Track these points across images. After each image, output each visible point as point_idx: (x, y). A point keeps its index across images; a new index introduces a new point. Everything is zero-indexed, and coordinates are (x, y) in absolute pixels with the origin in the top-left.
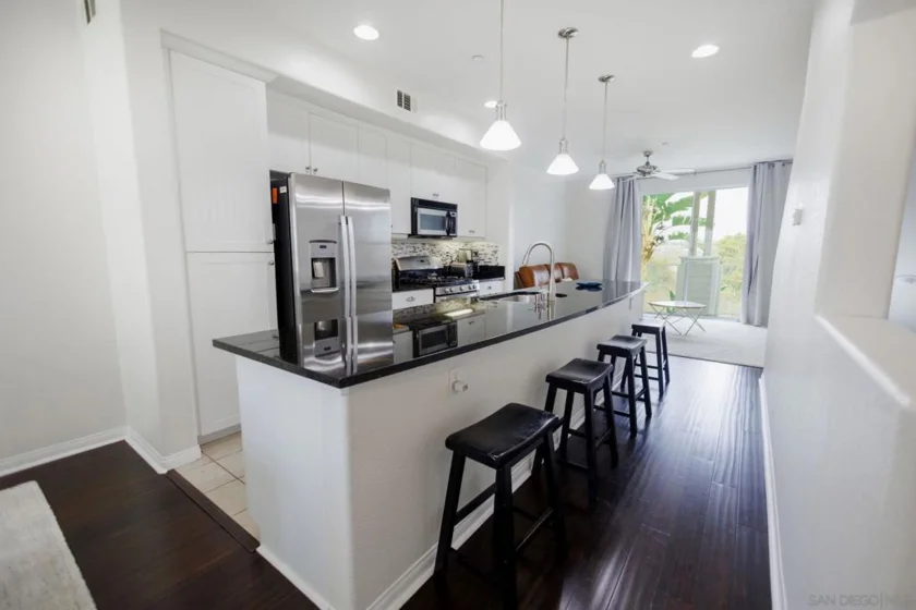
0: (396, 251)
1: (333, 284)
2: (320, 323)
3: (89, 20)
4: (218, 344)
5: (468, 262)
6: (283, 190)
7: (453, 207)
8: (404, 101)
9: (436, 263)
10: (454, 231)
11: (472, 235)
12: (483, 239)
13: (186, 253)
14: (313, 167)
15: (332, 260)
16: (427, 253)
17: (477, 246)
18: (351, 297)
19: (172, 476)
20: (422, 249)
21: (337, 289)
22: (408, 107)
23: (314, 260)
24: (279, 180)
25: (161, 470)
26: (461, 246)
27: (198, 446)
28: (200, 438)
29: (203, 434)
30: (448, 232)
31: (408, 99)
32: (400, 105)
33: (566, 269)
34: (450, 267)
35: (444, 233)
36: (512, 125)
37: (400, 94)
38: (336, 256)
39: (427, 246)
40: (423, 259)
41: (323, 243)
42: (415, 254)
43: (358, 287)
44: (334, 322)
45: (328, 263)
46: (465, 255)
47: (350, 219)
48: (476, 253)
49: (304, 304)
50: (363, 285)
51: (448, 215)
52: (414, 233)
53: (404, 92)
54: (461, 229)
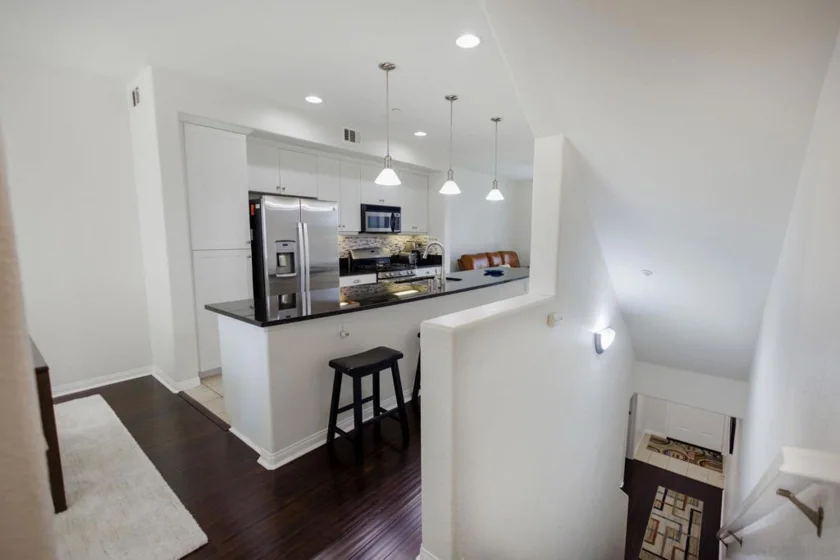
0: (351, 244)
1: (293, 271)
2: (284, 298)
3: (135, 104)
4: (208, 307)
5: (413, 252)
6: (258, 206)
7: (398, 210)
8: (350, 136)
9: (386, 252)
10: (398, 228)
11: (415, 230)
12: (426, 233)
13: (192, 251)
14: (282, 186)
15: (292, 254)
16: (379, 245)
17: (423, 238)
18: (305, 280)
19: (181, 395)
20: (373, 242)
21: (295, 274)
22: (353, 140)
23: (278, 254)
24: (255, 199)
25: (176, 392)
26: (408, 238)
27: (198, 379)
28: (200, 374)
29: (202, 370)
30: (393, 229)
31: (353, 134)
32: (346, 138)
33: (507, 258)
34: (398, 256)
35: (389, 230)
36: (395, 171)
37: (346, 131)
38: (295, 251)
39: (378, 240)
40: (373, 250)
41: (285, 243)
42: (367, 246)
43: (311, 272)
44: (294, 296)
45: (289, 257)
46: (411, 246)
47: (305, 225)
48: (420, 245)
49: (271, 285)
50: (315, 271)
51: (393, 216)
52: (363, 231)
53: (350, 129)
54: (405, 226)
